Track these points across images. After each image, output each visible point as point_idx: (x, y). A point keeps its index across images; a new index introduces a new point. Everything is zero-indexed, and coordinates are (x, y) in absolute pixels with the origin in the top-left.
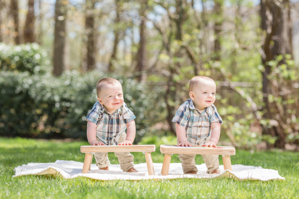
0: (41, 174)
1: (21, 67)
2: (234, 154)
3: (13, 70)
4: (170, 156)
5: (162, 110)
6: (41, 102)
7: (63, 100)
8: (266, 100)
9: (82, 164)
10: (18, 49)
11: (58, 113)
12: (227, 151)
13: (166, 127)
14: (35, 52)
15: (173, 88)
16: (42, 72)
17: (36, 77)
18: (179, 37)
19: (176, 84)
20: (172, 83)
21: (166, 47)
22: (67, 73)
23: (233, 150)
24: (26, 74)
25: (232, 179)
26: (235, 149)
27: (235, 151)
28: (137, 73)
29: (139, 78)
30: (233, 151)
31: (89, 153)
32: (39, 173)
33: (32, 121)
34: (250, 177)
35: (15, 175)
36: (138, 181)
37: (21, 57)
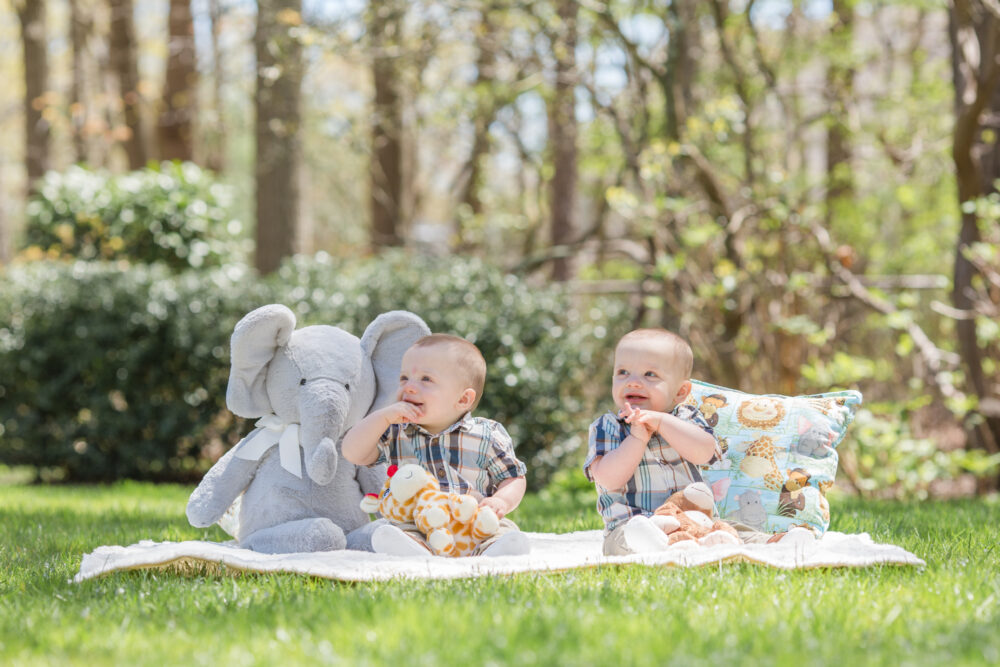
3: (113, 257)
14: (192, 192)
15: (653, 303)
16: (212, 262)
20: (650, 285)
24: (159, 269)
37: (141, 210)
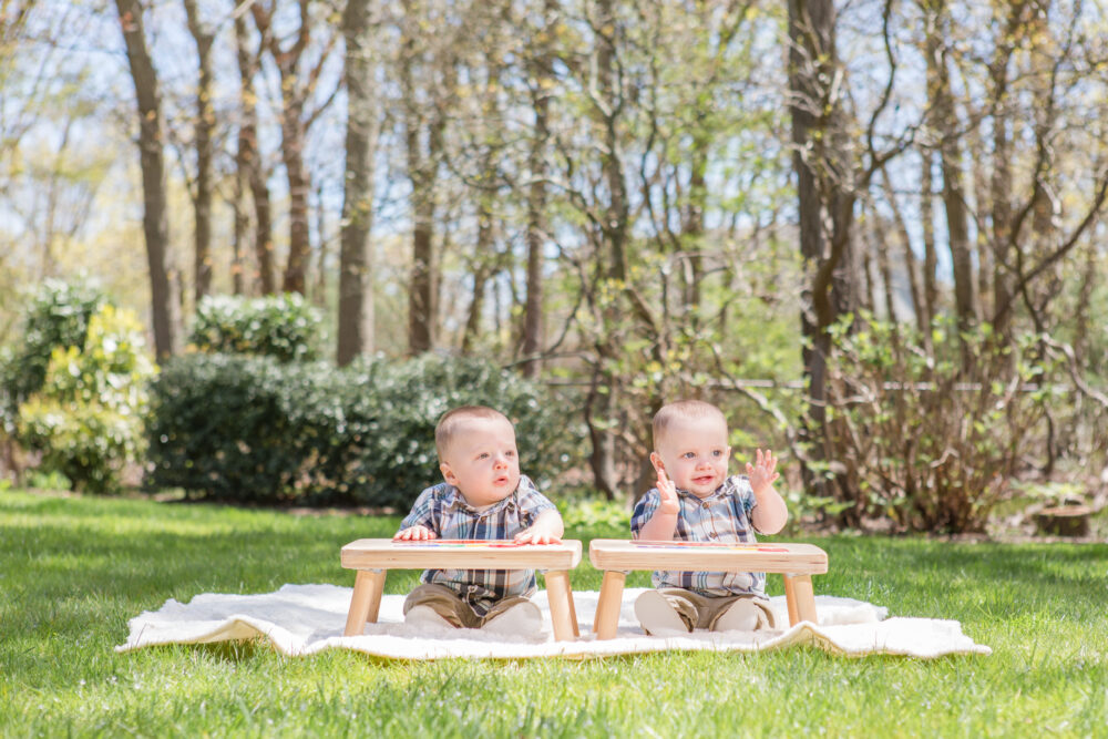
0: (209, 641)
1: (265, 346)
2: (824, 569)
3: (244, 352)
4: (620, 578)
5: (578, 440)
6: (303, 422)
7: (352, 417)
8: (817, 413)
9: (348, 593)
10: (260, 305)
11: (344, 445)
12: (800, 559)
13: (588, 476)
14: (298, 313)
15: (603, 390)
16: (309, 357)
17: (293, 370)
18: (618, 272)
19: (609, 380)
20: (600, 379)
21: (588, 294)
22: (367, 357)
23: (822, 556)
25: (821, 652)
26: (825, 553)
27: (826, 560)
28: (521, 357)
29: (526, 368)
30: (820, 561)
31: (367, 569)
32: (203, 638)
33: (283, 465)
34: (880, 645)
35: (126, 642)
36: (521, 662)
37: (265, 322)
